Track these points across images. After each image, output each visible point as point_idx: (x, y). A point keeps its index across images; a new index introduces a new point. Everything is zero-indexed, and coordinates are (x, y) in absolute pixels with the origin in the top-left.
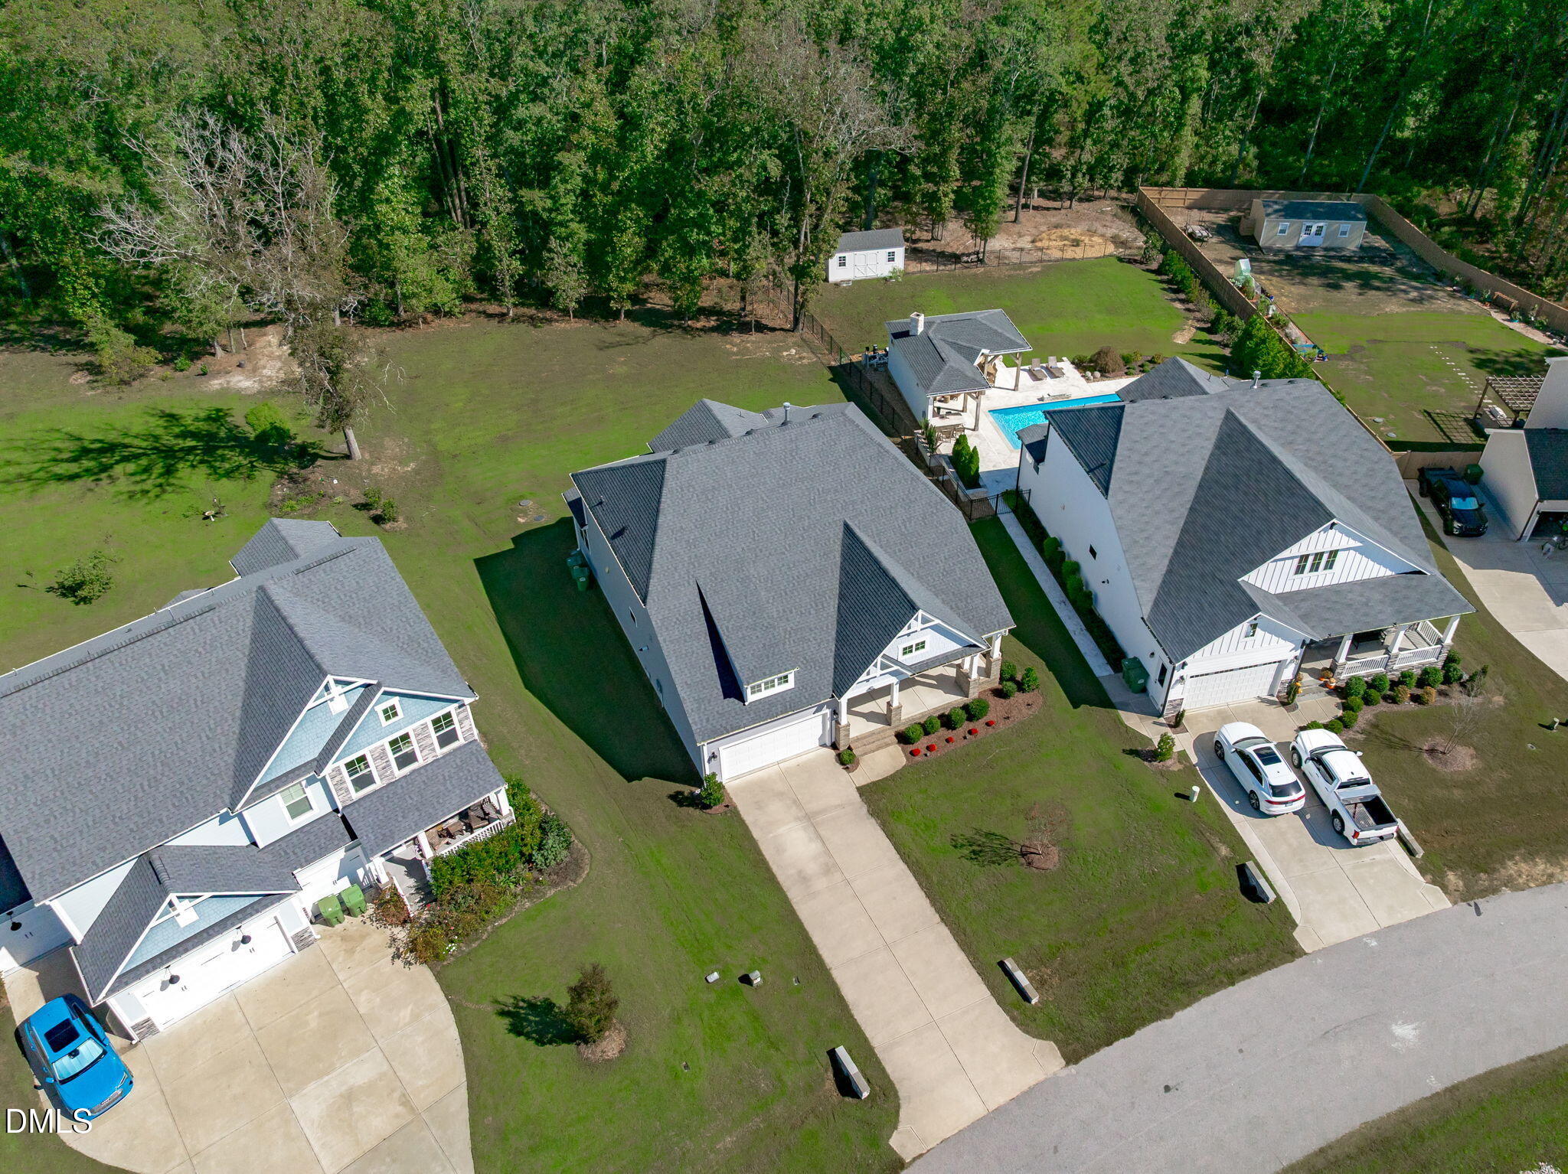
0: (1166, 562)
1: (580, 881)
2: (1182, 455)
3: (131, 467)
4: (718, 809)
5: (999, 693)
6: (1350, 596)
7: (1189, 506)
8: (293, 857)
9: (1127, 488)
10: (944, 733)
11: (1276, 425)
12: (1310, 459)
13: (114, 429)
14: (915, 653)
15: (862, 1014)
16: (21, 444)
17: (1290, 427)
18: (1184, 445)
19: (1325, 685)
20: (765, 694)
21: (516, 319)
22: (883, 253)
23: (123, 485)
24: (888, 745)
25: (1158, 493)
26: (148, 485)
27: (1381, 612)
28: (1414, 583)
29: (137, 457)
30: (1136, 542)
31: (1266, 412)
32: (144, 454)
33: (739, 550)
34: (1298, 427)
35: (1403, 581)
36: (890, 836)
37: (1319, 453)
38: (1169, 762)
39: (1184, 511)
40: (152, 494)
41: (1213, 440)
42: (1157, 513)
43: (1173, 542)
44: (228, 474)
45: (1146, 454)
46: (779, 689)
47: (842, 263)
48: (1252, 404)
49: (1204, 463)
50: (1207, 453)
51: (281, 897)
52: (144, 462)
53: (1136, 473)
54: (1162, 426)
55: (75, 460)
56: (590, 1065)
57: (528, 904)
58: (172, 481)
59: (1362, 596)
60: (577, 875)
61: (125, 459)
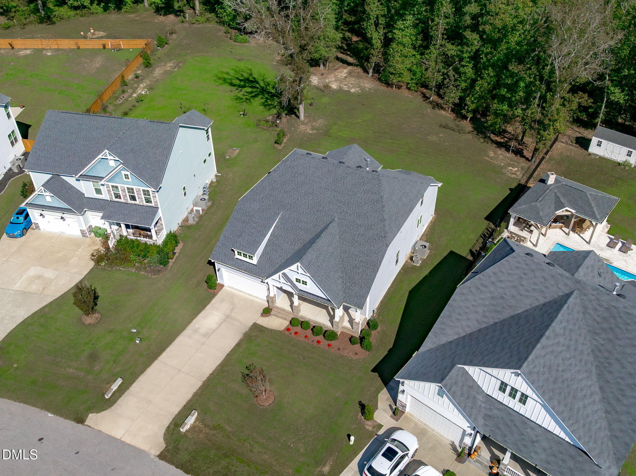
0: (456, 337)
1: (153, 277)
2: (521, 295)
3: (250, 90)
4: (212, 291)
5: (351, 339)
6: (529, 430)
7: (496, 321)
8: (90, 205)
9: (473, 290)
10: (309, 332)
11: (597, 318)
12: (600, 351)
13: (263, 77)
14: (301, 284)
15: (142, 379)
16: (238, 69)
17: (605, 325)
18: (527, 291)
19: (491, 468)
20: (242, 258)
21: (431, 103)
22: (625, 150)
23: (240, 95)
24: (285, 319)
25: (487, 303)
26: (244, 97)
27: (536, 453)
28: (580, 459)
29: (254, 87)
30: (450, 317)
31: (598, 307)
32: (258, 88)
33: (287, 202)
34: (611, 328)
35: (573, 452)
36: (238, 345)
37: (608, 351)
38: (369, 423)
39: (491, 322)
40: (242, 101)
41: (547, 300)
42: (476, 312)
43: (469, 331)
44: (265, 106)
45: (501, 281)
46: (247, 260)
47: (599, 144)
48: (593, 298)
49: (528, 307)
50: (537, 303)
51: (74, 212)
52: (254, 90)
53: (485, 286)
54: (525, 274)
55: (241, 80)
56: (80, 320)
57: (133, 271)
58: (251, 99)
59: (537, 436)
60: (155, 275)
61: (251, 87)
